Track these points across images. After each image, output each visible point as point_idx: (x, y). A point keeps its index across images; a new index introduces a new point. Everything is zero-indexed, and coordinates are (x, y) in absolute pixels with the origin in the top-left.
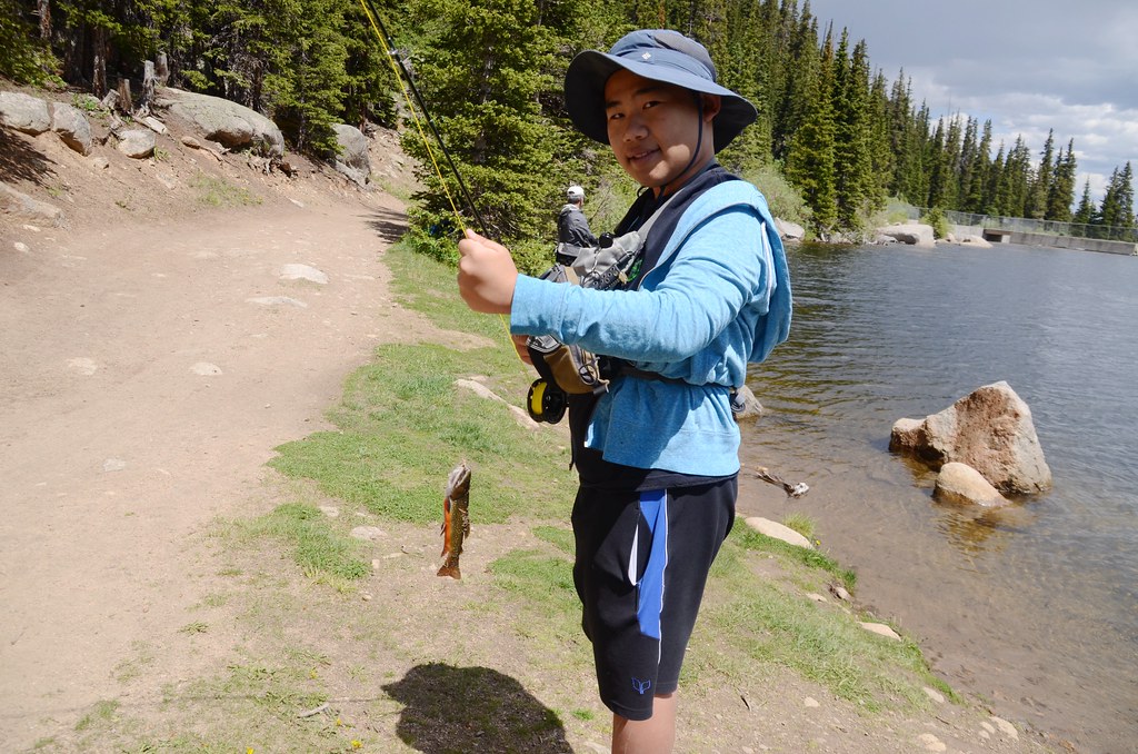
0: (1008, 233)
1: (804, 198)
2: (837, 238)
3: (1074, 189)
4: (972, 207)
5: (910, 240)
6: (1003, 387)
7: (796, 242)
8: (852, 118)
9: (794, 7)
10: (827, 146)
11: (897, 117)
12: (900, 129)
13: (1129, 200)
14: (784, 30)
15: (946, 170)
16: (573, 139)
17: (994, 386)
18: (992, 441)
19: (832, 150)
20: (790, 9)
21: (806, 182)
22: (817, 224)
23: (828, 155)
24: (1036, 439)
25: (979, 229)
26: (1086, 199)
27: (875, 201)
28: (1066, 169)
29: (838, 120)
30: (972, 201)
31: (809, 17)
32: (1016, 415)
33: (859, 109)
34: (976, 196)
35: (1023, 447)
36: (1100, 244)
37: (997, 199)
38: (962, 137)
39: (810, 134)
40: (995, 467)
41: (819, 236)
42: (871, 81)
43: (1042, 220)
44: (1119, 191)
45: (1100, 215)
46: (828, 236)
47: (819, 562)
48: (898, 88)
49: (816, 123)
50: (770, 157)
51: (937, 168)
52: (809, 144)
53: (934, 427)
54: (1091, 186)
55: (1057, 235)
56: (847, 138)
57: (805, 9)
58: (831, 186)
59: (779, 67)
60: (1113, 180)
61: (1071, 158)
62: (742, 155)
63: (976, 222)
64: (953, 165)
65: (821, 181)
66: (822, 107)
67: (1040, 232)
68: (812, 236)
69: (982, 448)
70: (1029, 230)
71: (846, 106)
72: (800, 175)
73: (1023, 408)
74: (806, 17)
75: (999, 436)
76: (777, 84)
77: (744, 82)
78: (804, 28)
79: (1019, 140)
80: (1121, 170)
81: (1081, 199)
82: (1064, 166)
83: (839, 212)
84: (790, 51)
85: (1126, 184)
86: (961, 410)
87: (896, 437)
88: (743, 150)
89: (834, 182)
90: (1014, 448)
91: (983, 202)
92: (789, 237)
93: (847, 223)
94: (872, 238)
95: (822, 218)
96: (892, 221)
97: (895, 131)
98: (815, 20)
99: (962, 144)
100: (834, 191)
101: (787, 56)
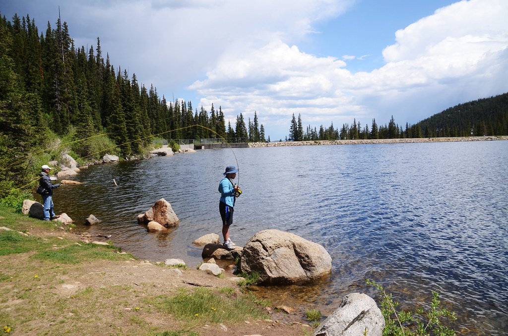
0: (203, 145)
1: (116, 144)
2: (133, 158)
3: (225, 125)
4: (189, 137)
5: (163, 154)
6: (163, 200)
7: (116, 163)
8: (131, 110)
9: (103, 62)
10: (123, 122)
11: (152, 104)
12: (155, 109)
13: (244, 127)
14: (100, 72)
15: (176, 123)
16: (14, 139)
17: (160, 200)
18: (162, 215)
19: (125, 124)
20: (101, 63)
21: (116, 137)
22: (123, 154)
23: (123, 125)
24: (173, 212)
25: (193, 145)
26: (230, 128)
27: (147, 140)
28: (221, 117)
29: (125, 111)
30: (189, 134)
31: (110, 66)
32: (166, 206)
33: (133, 106)
34: (190, 132)
35: (169, 214)
36: (236, 144)
37: (198, 132)
38: (181, 109)
39: (115, 118)
40: (163, 221)
41: (125, 159)
42: (140, 90)
43: (216, 138)
44: (240, 124)
45: (236, 133)
46: (129, 158)
47: (112, 247)
48: (151, 92)
49: (116, 113)
50: (101, 127)
51: (172, 122)
52: (115, 122)
53: (147, 214)
54: (230, 122)
55: (221, 143)
56: (131, 118)
57: (108, 62)
58: (127, 138)
59: (100, 88)
60: (238, 120)
61: (221, 112)
62: (87, 130)
63: (191, 142)
64: (179, 120)
65: (123, 136)
66: (118, 107)
67: (216, 143)
68: (122, 159)
69: (160, 217)
70: (211, 143)
71: (128, 105)
72: (114, 135)
73: (168, 204)
74: (108, 66)
75: (163, 213)
76: (100, 95)
77: (83, 101)
78: (108, 71)
79: (202, 108)
80: (239, 116)
81: (228, 128)
82: (220, 116)
83: (132, 148)
84: (103, 81)
85: (242, 121)
86: (153, 208)
87: (138, 219)
88: (87, 129)
89: (128, 136)
90: (167, 215)
91: (193, 134)
92: (113, 161)
93: (136, 151)
94: (147, 156)
95: (125, 151)
96: (155, 148)
97: (153, 110)
98: (112, 66)
99: (181, 112)
100: (128, 140)
101: (102, 83)
